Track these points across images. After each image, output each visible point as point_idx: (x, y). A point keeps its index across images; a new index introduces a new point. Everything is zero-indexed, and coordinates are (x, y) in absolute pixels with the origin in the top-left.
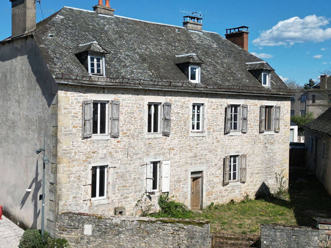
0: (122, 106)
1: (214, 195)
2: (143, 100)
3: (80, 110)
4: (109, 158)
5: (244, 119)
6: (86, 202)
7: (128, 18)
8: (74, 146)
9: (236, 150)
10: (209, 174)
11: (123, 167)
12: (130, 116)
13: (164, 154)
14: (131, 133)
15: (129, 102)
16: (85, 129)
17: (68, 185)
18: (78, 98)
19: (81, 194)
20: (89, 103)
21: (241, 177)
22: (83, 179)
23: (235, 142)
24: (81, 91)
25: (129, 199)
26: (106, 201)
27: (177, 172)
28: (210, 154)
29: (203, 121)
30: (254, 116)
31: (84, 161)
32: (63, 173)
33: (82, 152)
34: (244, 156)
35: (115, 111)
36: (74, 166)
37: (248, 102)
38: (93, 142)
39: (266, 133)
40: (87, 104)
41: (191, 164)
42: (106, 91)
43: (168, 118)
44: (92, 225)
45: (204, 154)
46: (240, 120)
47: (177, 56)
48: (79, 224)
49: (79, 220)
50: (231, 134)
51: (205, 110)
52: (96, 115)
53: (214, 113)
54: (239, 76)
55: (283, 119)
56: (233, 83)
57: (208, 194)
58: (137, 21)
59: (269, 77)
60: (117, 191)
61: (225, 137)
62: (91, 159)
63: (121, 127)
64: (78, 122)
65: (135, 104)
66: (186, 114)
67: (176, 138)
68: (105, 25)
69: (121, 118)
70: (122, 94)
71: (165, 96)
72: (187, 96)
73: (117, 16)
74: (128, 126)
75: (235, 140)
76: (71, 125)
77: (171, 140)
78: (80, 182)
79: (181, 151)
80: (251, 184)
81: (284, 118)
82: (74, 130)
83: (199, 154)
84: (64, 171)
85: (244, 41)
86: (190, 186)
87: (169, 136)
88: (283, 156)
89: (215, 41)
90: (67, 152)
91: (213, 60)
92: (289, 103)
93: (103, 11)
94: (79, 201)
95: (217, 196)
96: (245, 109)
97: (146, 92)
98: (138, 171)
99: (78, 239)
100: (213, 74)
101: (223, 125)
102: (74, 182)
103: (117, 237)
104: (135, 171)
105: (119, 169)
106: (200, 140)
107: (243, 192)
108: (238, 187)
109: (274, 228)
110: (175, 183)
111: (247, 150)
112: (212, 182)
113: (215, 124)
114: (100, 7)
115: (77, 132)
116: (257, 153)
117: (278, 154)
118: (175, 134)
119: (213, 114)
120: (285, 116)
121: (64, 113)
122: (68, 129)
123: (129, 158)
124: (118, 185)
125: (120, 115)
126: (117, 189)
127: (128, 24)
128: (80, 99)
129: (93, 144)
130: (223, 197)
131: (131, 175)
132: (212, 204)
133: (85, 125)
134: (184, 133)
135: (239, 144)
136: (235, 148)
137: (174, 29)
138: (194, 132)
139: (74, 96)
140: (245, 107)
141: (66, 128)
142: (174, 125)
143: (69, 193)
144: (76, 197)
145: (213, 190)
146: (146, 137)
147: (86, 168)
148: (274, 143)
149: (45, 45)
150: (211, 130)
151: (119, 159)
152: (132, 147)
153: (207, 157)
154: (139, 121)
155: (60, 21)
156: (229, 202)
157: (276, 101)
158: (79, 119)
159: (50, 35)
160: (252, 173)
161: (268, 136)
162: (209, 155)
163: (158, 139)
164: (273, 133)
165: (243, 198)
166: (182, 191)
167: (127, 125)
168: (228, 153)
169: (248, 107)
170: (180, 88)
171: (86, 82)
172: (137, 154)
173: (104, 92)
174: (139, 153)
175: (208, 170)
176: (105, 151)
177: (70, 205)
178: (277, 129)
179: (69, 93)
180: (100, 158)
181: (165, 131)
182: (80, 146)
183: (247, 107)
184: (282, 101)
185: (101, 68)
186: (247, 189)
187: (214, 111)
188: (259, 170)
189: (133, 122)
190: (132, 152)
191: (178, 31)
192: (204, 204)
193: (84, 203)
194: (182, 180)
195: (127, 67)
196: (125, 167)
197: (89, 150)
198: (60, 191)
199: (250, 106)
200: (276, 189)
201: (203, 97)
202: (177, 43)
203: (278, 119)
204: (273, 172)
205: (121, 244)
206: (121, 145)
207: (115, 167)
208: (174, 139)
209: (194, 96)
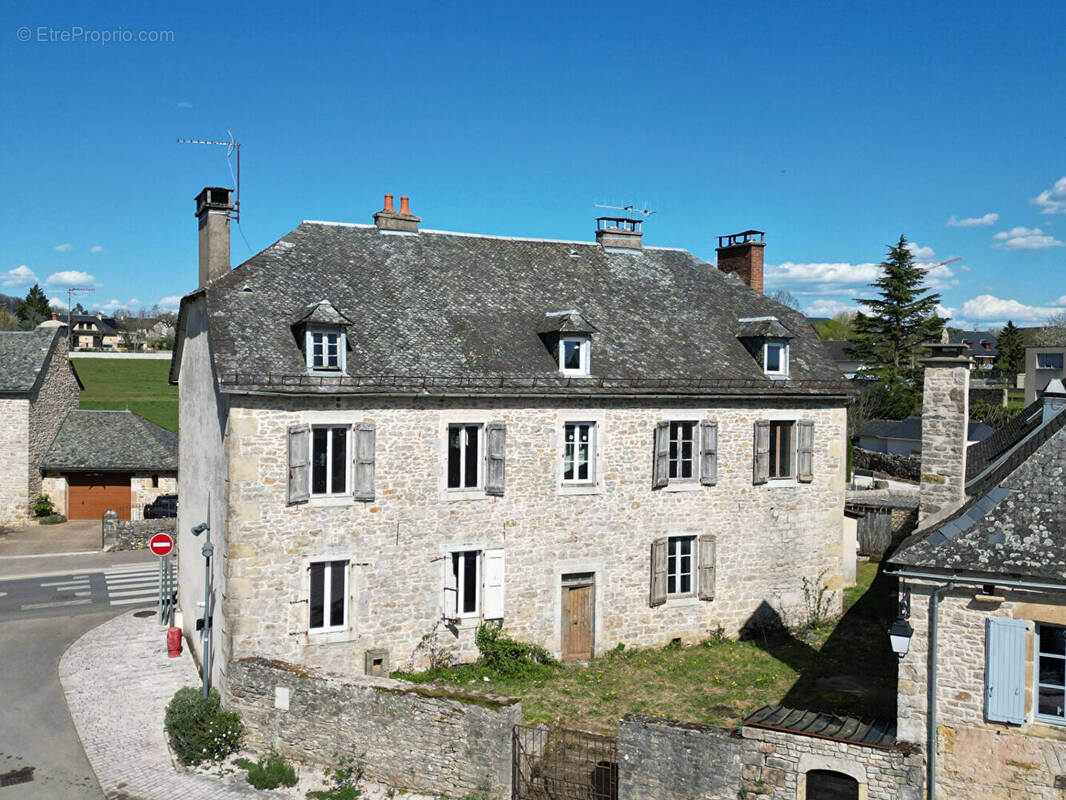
0: (383, 433)
1: (625, 628)
2: (435, 419)
3: (282, 445)
4: (352, 545)
5: (707, 454)
6: (296, 637)
7: (453, 234)
8: (268, 522)
9: (688, 524)
10: (610, 579)
11: (386, 564)
12: (404, 454)
13: (490, 534)
14: (405, 491)
15: (400, 424)
16: (293, 486)
17: (254, 601)
18: (276, 420)
19: (286, 620)
20: (299, 430)
21: (700, 587)
22: (290, 590)
23: (686, 505)
24: (284, 405)
25: (402, 632)
26: (345, 637)
27: (526, 574)
28: (613, 533)
29: (595, 460)
30: (737, 445)
31: (291, 551)
32: (242, 577)
33: (288, 533)
34: (710, 539)
35: (365, 445)
36: (268, 562)
37: (718, 413)
38: (313, 512)
39: (772, 484)
40: (295, 433)
41: (563, 556)
42: (343, 403)
43: (497, 456)
44: (291, 689)
45: (597, 534)
46: (697, 455)
47: (548, 314)
48: (266, 685)
49: (265, 676)
50: (671, 487)
51: (599, 436)
52: (323, 455)
53: (624, 442)
54: (707, 354)
55: (825, 451)
56: (682, 372)
57: (608, 624)
58: (474, 238)
59: (785, 352)
60: (371, 615)
61: (656, 496)
62: (307, 548)
63: (381, 478)
64: (277, 470)
65: (414, 428)
66: (548, 446)
67: (522, 499)
68: (388, 255)
69: (380, 458)
70: (384, 408)
71: (491, 407)
72: (548, 406)
73: (426, 231)
74: (399, 475)
75: (683, 502)
76: (260, 476)
77: (510, 503)
78: (282, 595)
79: (535, 528)
80: (729, 602)
81: (828, 448)
82: (268, 488)
83: (583, 534)
84: (245, 574)
85: (753, 265)
86: (560, 606)
87: (502, 496)
88: (825, 538)
89: (671, 270)
90: (250, 534)
91: (646, 318)
92: (842, 412)
93: (392, 223)
94: (279, 635)
95: (634, 630)
96: (711, 432)
97: (443, 403)
98: (423, 572)
99: (264, 717)
100: (635, 352)
101: (648, 467)
102: (268, 595)
103: (336, 719)
104: (417, 573)
105: (375, 568)
106: (587, 503)
107: (708, 622)
108: (694, 610)
109: (646, 727)
110: (521, 599)
111: (717, 523)
112: (620, 598)
113: (628, 465)
114: (384, 215)
115: (274, 492)
116: (746, 531)
117: (809, 533)
118: (520, 490)
119: (621, 444)
120: (829, 443)
121: (245, 454)
122: (252, 486)
123: (402, 544)
124: (374, 601)
125: (377, 453)
126: (371, 610)
127: (449, 246)
128: (282, 423)
129: (312, 516)
130: (649, 631)
131: (408, 580)
132: (621, 646)
133: (291, 477)
134: (542, 489)
135: (695, 511)
136: (684, 520)
137: (567, 249)
138: (572, 485)
139: (268, 417)
140: (708, 426)
141: (248, 484)
142: (516, 471)
143: (256, 617)
144: (273, 627)
145: (621, 615)
146: (443, 498)
147: (295, 565)
148: (798, 507)
149: (229, 310)
150: (618, 481)
151: (377, 548)
152: (409, 521)
153: (606, 541)
154: (426, 465)
155: (280, 255)
156: (668, 644)
157: (802, 408)
158: (279, 463)
159: (246, 287)
160: (733, 579)
161: (779, 491)
162: (611, 538)
163: (473, 503)
164: (793, 483)
165: (708, 635)
166: (539, 617)
167: (397, 473)
168: (665, 532)
169: (720, 425)
170: (526, 390)
171: (293, 388)
172: (420, 536)
173: (338, 406)
174: (426, 534)
175: (608, 571)
176: (342, 531)
177: (259, 642)
178: (804, 476)
179: (255, 412)
180: (329, 545)
181: (492, 484)
182: (281, 521)
183: (716, 426)
184: (820, 408)
185: (338, 354)
186: (719, 615)
187: (624, 436)
188: (753, 571)
189: (412, 466)
190: (409, 530)
191: (574, 254)
192: (598, 646)
193: (290, 640)
194: (539, 591)
195: (408, 349)
196: (392, 563)
197: (303, 529)
198: (235, 613)
199: (724, 423)
200: (805, 615)
201: (593, 408)
202: (561, 284)
203: (807, 452)
204: (795, 576)
205: (342, 733)
206: (380, 516)
207: (367, 564)
208: (516, 501)
209: (569, 407)
